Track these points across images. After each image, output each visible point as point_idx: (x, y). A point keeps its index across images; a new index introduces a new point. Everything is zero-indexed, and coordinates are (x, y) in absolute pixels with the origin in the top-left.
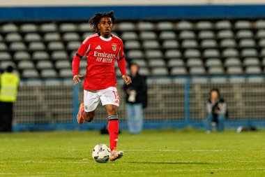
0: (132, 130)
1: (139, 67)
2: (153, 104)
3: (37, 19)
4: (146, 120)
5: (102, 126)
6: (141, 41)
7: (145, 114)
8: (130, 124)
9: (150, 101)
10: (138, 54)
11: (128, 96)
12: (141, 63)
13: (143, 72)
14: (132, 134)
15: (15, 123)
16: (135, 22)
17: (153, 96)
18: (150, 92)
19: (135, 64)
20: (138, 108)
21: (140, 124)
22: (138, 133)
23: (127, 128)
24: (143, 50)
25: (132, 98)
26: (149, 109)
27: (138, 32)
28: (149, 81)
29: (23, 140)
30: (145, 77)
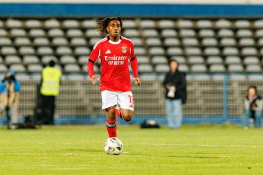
0: (171, 125)
1: (178, 64)
2: (192, 100)
3: (79, 16)
4: (186, 115)
6: (180, 38)
7: (184, 109)
8: (169, 119)
9: (189, 97)
10: (178, 51)
11: (167, 91)
12: (181, 60)
13: (183, 68)
14: (172, 128)
15: (57, 117)
16: (175, 20)
17: (192, 92)
18: (189, 88)
20: (177, 103)
22: (177, 128)
23: (166, 123)
24: (182, 47)
25: (171, 94)
26: (188, 104)
27: (177, 30)
28: (188, 78)
29: (64, 133)
30: (184, 74)
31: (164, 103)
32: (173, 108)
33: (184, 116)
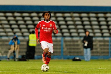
0: (86, 59)
1: (89, 33)
2: (95, 49)
4: (92, 55)
5: (73, 57)
6: (90, 21)
7: (92, 53)
8: (85, 57)
9: (94, 47)
10: (89, 27)
12: (90, 31)
13: (91, 35)
14: (86, 61)
16: (88, 13)
17: (96, 45)
18: (94, 43)
19: (88, 31)
21: (89, 57)
22: (89, 61)
23: (84, 58)
24: (91, 25)
26: (94, 50)
27: (89, 17)
28: (94, 39)
30: (92, 37)
31: (83, 50)
32: (87, 52)
33: (92, 56)
